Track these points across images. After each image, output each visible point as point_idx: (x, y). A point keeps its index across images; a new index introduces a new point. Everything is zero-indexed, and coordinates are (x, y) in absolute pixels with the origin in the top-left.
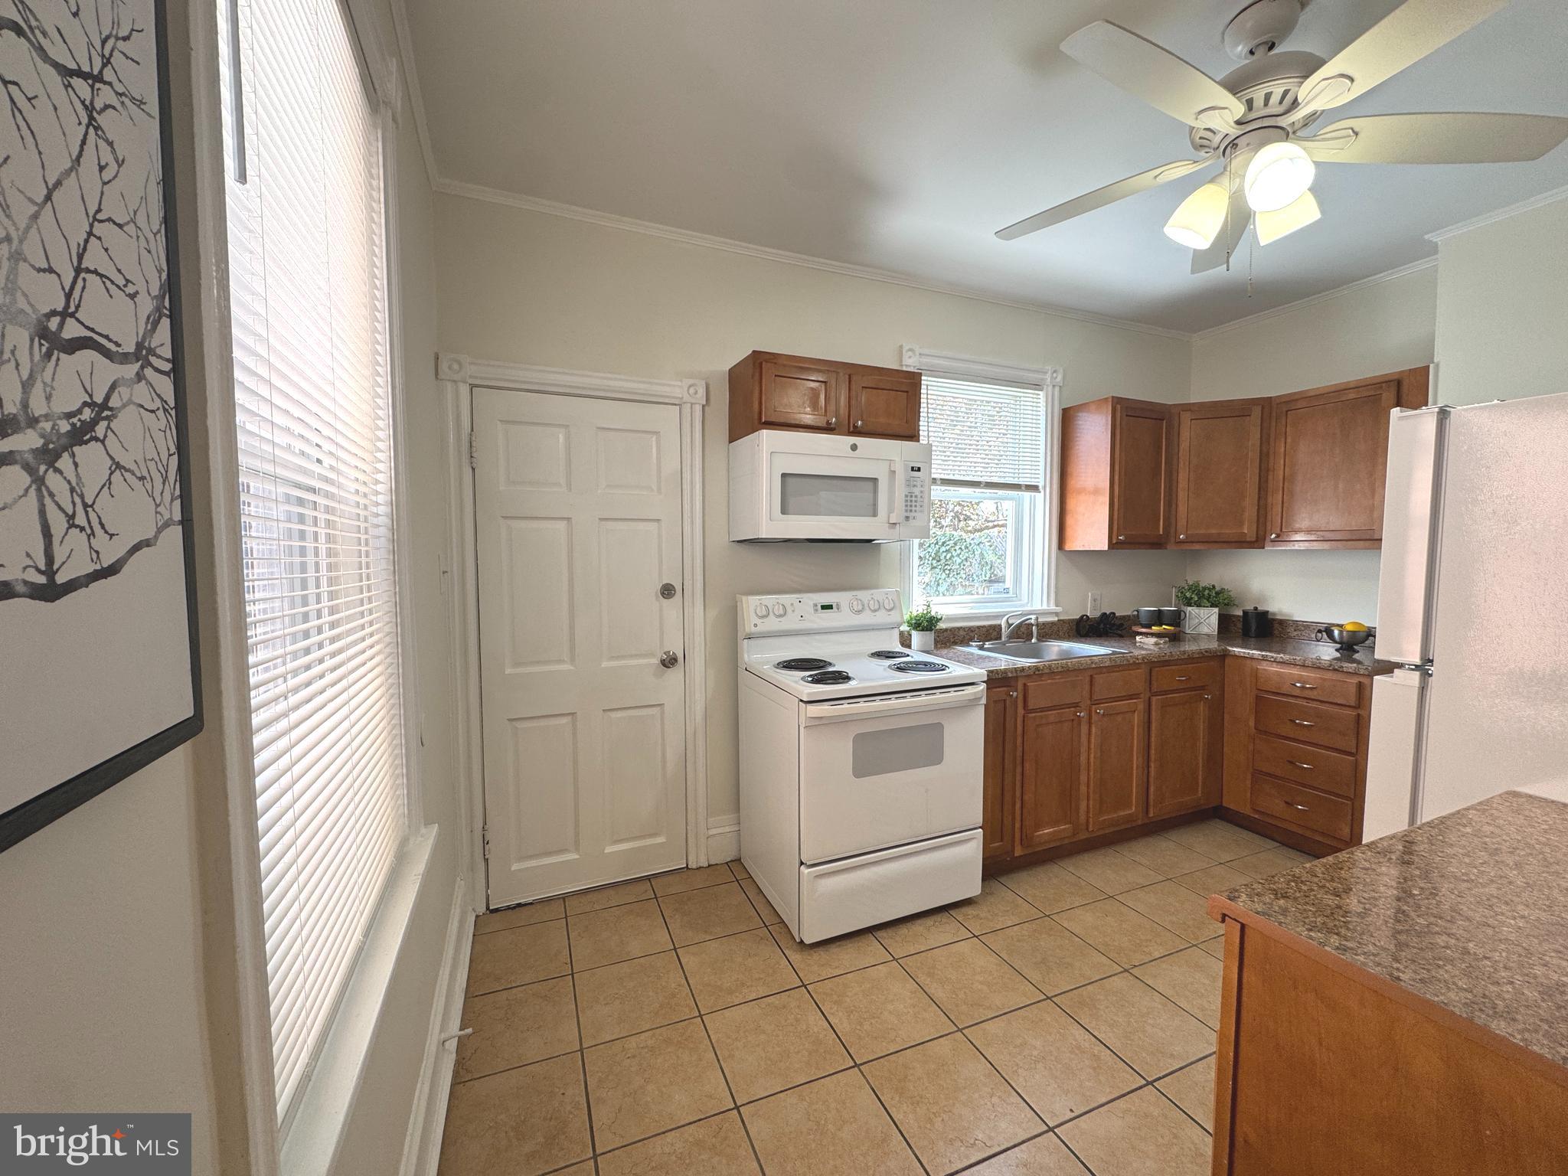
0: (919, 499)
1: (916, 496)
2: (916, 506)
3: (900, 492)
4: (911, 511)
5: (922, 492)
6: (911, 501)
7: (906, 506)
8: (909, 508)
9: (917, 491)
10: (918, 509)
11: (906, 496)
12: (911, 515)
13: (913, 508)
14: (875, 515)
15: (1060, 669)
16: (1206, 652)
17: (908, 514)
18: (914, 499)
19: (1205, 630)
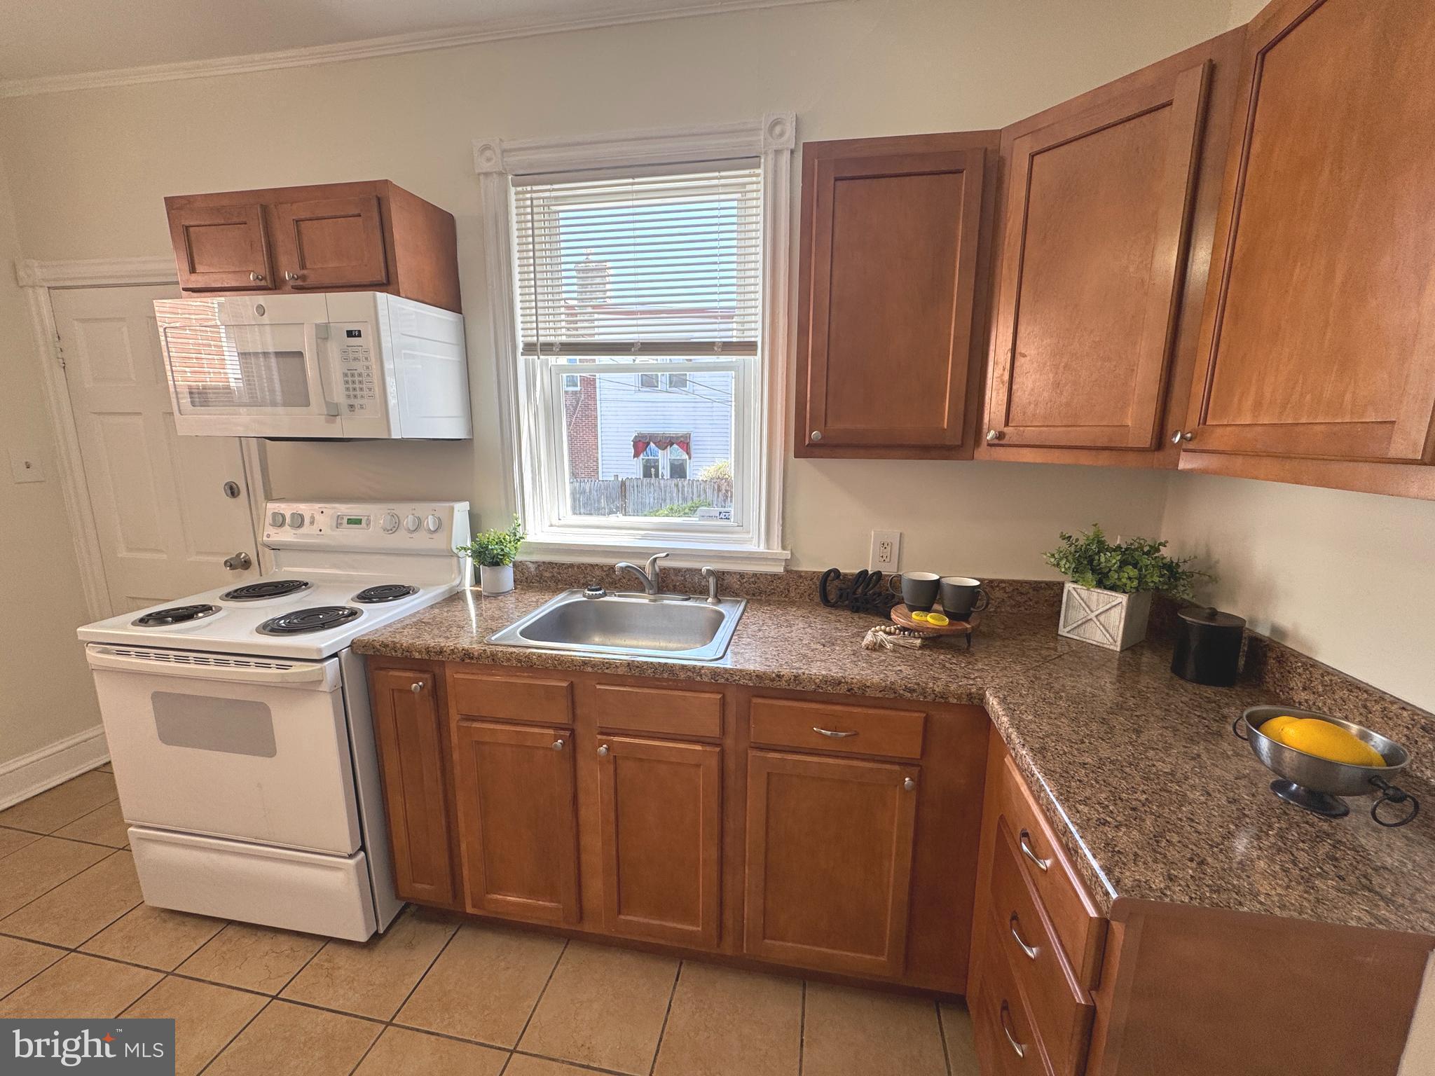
0: (364, 379)
1: (360, 375)
2: (361, 389)
3: (336, 369)
4: (355, 396)
5: (368, 368)
6: (354, 382)
7: (348, 389)
8: (352, 393)
9: (359, 367)
10: (365, 393)
11: (346, 375)
12: (357, 402)
13: (358, 393)
14: (308, 404)
15: (515, 663)
16: (907, 689)
17: (352, 401)
18: (357, 379)
19: (1096, 635)
